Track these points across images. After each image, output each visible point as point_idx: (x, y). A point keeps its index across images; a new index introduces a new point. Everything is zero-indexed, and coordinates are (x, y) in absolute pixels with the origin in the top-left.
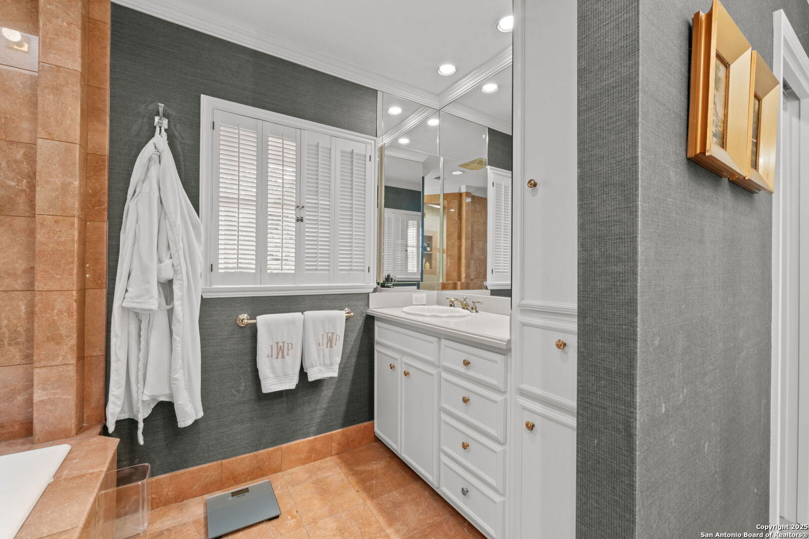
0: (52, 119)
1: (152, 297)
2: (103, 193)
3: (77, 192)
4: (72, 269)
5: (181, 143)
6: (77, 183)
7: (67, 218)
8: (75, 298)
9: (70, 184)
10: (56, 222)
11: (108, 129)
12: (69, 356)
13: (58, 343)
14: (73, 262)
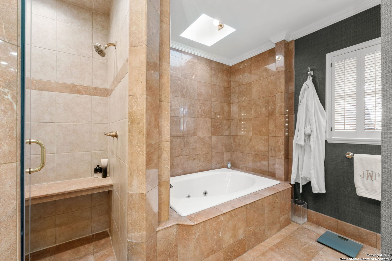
0: (278, 87)
1: (302, 140)
2: (293, 105)
3: (284, 107)
4: (283, 130)
5: (318, 78)
6: (284, 104)
7: (282, 115)
8: (284, 139)
9: (282, 105)
10: (280, 117)
11: (294, 83)
12: (283, 157)
13: (280, 152)
14: (283, 128)
